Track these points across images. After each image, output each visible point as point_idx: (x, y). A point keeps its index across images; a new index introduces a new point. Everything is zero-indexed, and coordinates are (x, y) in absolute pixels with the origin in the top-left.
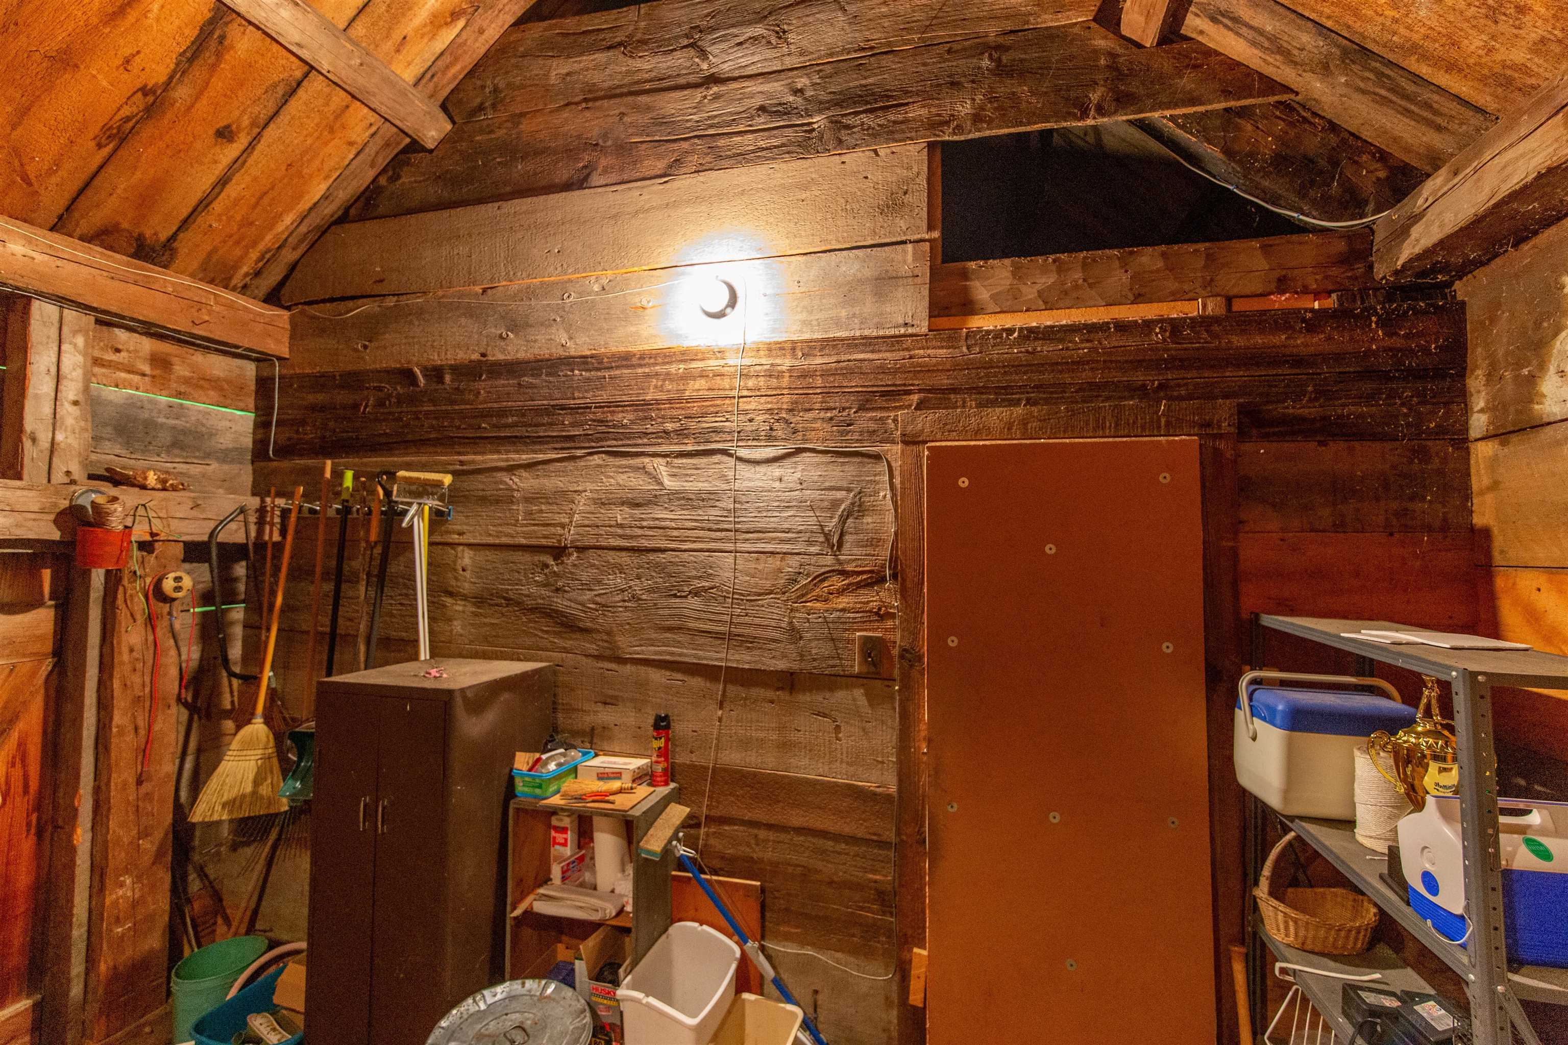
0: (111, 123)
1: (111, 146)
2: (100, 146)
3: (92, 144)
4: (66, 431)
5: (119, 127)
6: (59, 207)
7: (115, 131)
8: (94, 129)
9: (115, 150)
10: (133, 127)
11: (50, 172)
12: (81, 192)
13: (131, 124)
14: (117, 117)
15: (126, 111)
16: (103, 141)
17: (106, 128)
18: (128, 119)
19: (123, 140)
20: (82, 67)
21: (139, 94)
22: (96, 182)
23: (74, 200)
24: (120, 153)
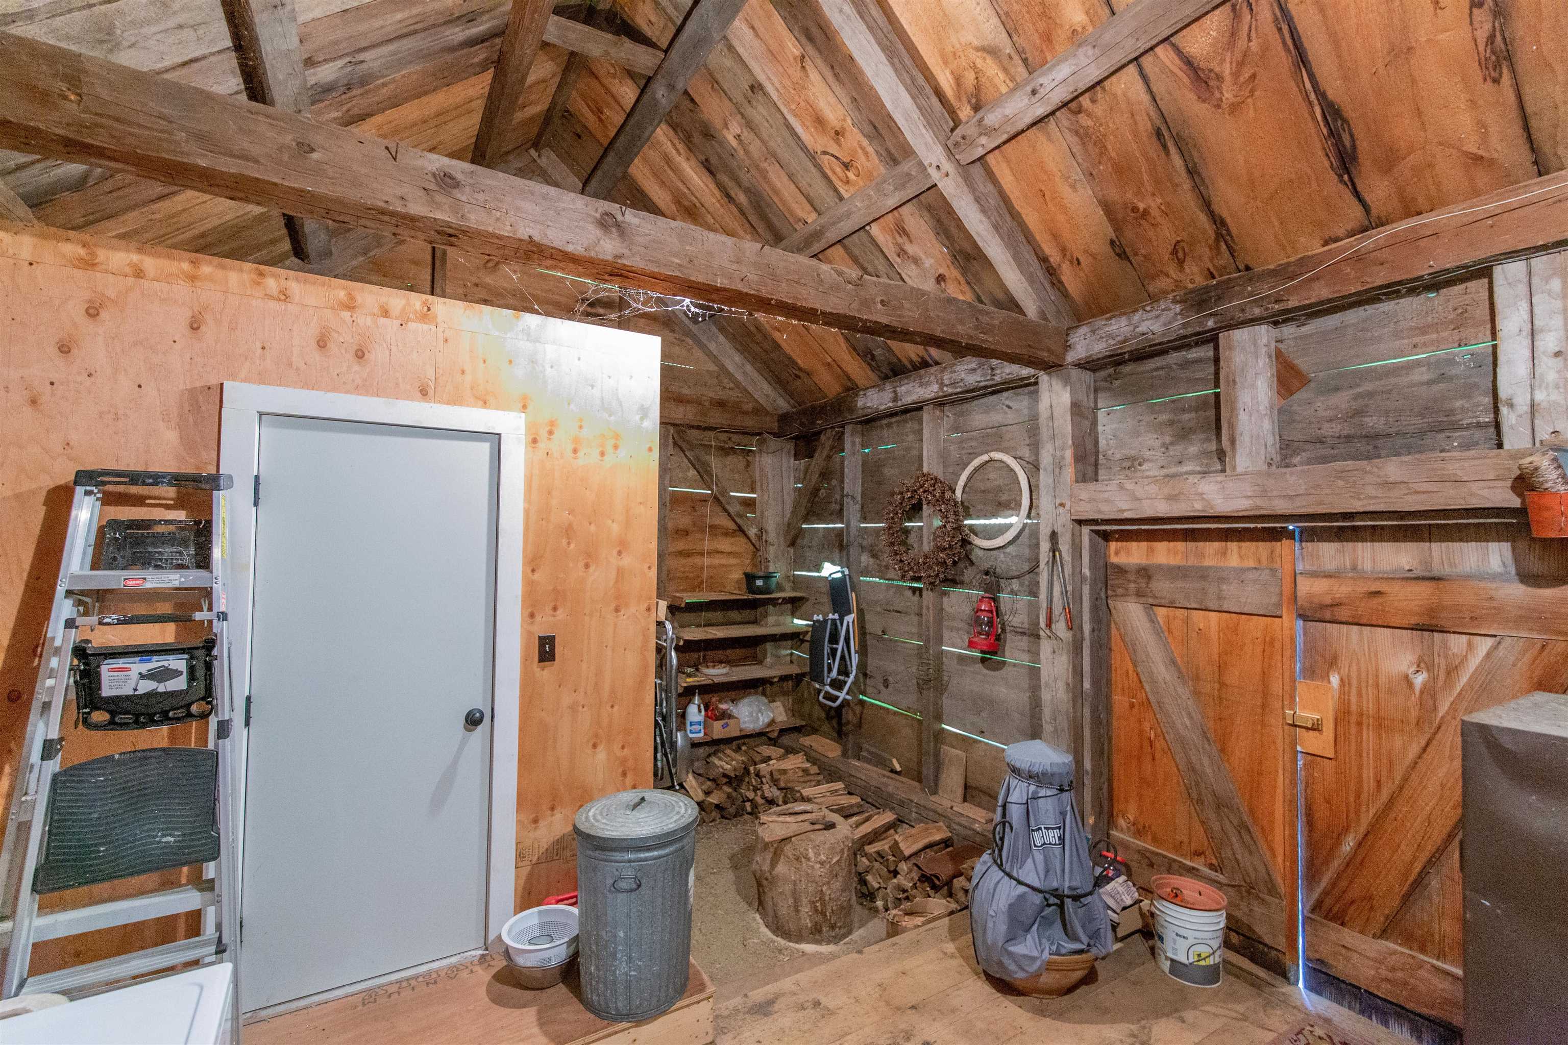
0: (1482, 56)
1: (1505, 71)
2: (1496, 81)
3: (1489, 85)
4: (1547, 388)
5: (1493, 52)
6: (1526, 156)
7: (1493, 58)
8: (1476, 73)
9: (1513, 71)
10: (1504, 39)
11: (1485, 137)
12: (1527, 128)
13: (1499, 38)
14: (1481, 48)
15: (1482, 35)
16: (1495, 75)
17: (1483, 64)
18: (1491, 38)
19: (1509, 58)
20: (1414, 44)
21: (1475, 11)
22: (1529, 110)
23: (1530, 139)
24: (1519, 69)
